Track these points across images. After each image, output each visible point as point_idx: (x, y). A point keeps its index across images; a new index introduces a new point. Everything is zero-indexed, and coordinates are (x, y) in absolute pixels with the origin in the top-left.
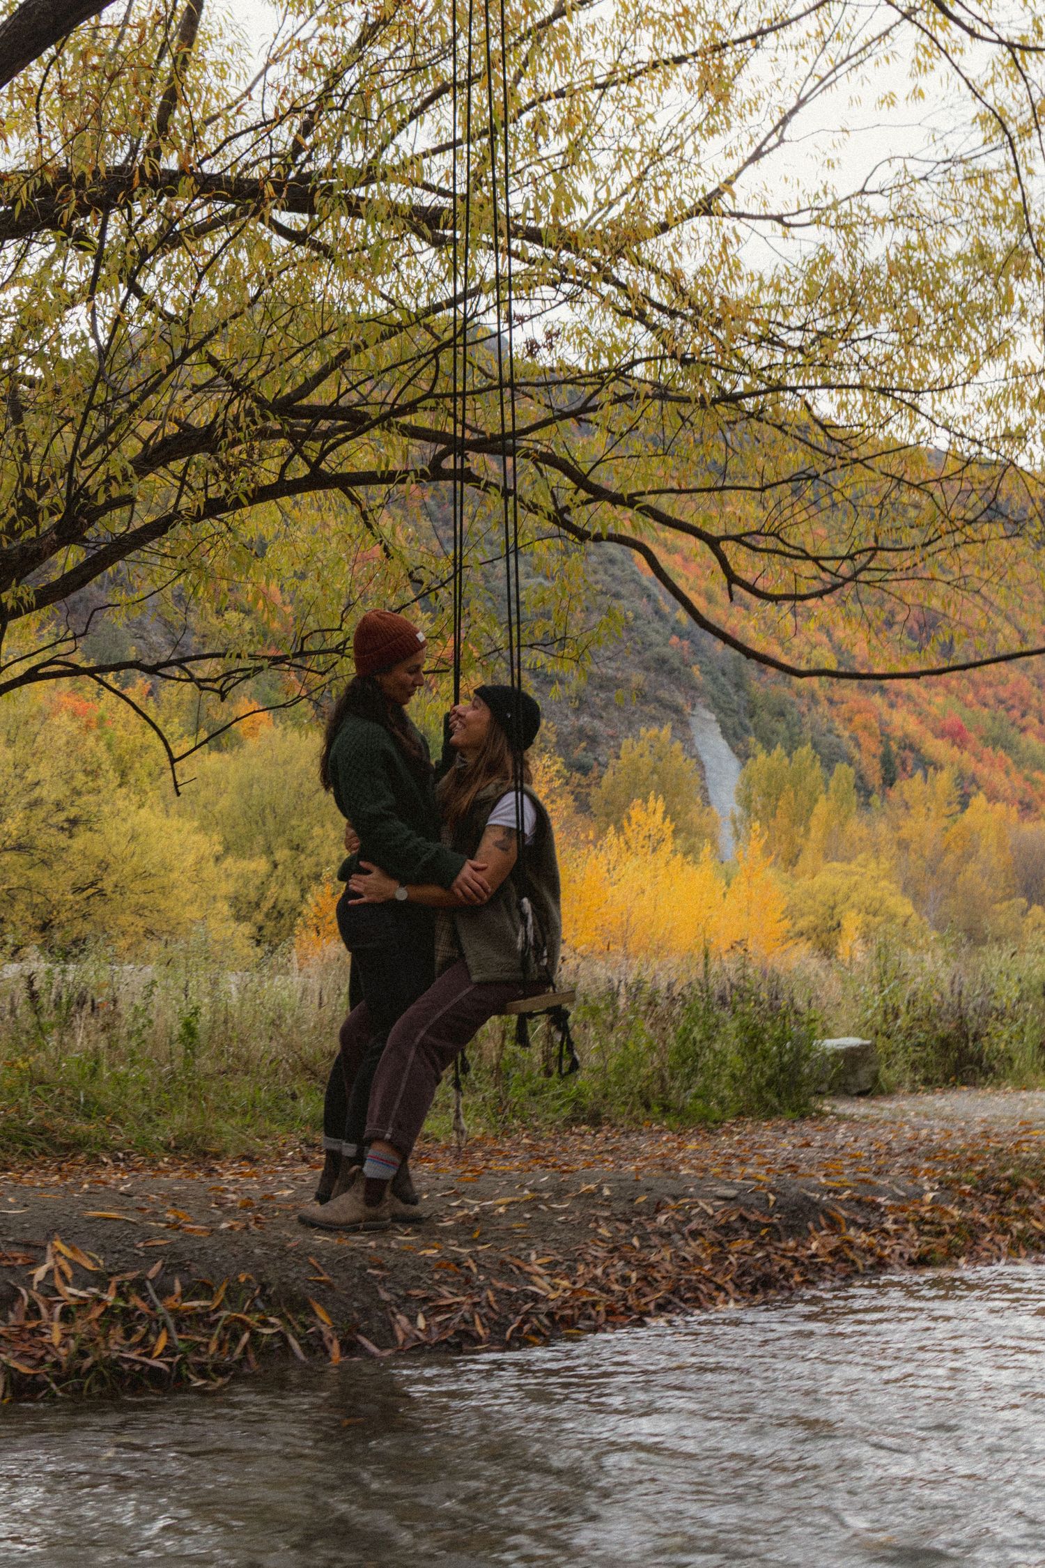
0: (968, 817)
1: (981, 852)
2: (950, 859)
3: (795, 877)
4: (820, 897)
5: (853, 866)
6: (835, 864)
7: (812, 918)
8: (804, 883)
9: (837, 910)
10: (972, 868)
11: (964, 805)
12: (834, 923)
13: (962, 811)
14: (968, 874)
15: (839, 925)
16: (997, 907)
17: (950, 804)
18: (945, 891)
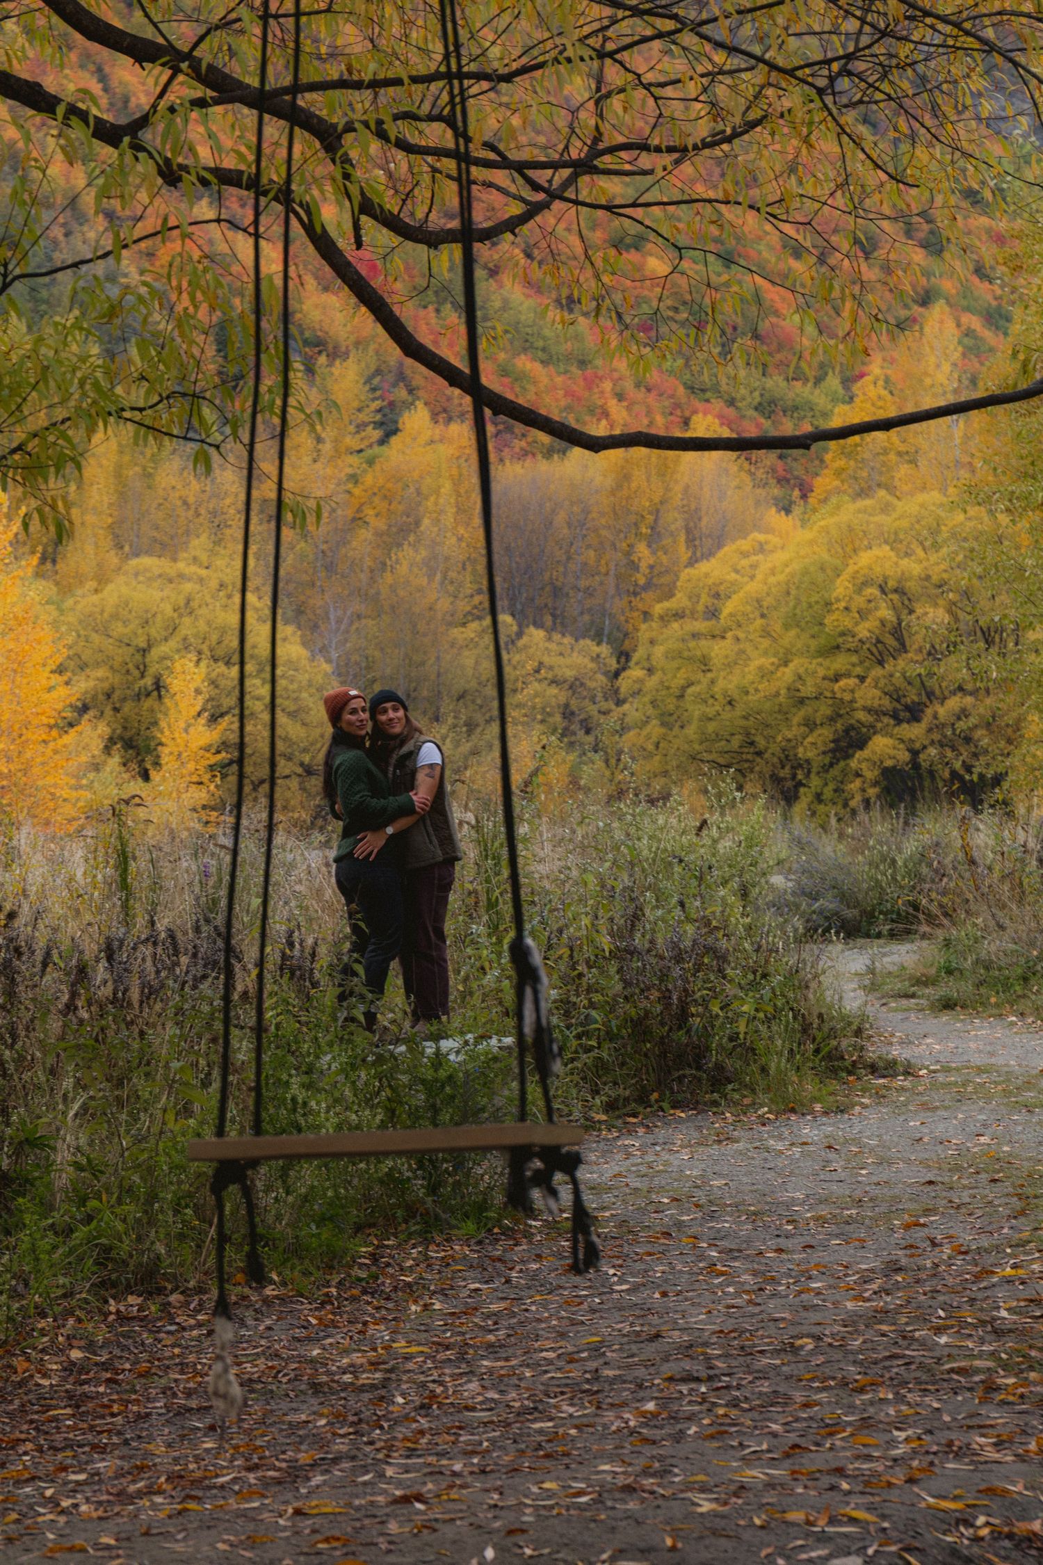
0: (395, 452)
1: (426, 522)
2: (362, 542)
3: (65, 589)
4: (119, 629)
5: (181, 565)
6: (146, 561)
7: (101, 673)
8: (85, 600)
9: (155, 653)
10: (408, 559)
11: (389, 430)
12: (148, 681)
13: (383, 441)
14: (403, 569)
15: (158, 686)
16: (456, 632)
17: (361, 427)
18: (357, 606)
